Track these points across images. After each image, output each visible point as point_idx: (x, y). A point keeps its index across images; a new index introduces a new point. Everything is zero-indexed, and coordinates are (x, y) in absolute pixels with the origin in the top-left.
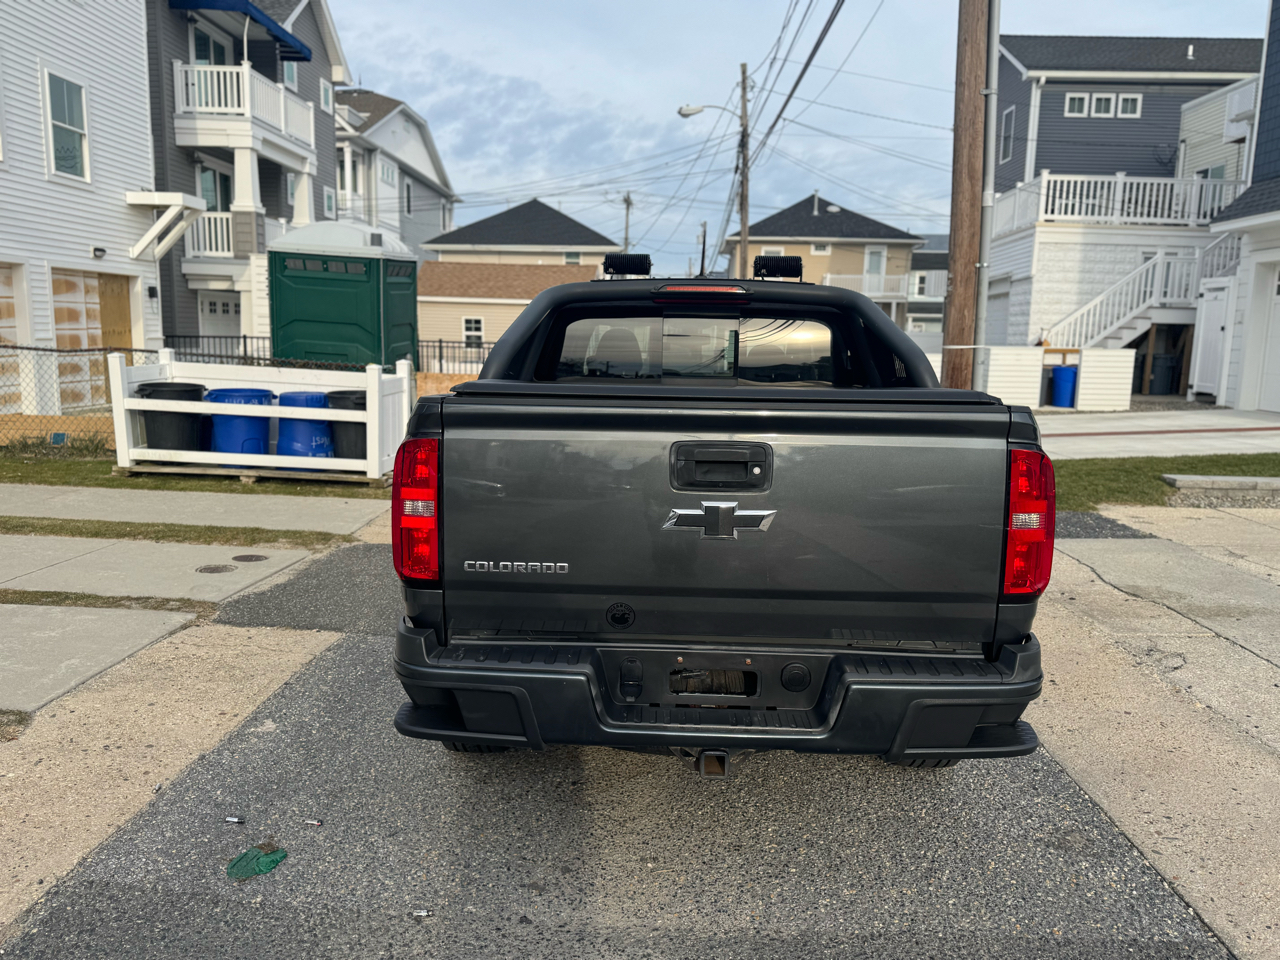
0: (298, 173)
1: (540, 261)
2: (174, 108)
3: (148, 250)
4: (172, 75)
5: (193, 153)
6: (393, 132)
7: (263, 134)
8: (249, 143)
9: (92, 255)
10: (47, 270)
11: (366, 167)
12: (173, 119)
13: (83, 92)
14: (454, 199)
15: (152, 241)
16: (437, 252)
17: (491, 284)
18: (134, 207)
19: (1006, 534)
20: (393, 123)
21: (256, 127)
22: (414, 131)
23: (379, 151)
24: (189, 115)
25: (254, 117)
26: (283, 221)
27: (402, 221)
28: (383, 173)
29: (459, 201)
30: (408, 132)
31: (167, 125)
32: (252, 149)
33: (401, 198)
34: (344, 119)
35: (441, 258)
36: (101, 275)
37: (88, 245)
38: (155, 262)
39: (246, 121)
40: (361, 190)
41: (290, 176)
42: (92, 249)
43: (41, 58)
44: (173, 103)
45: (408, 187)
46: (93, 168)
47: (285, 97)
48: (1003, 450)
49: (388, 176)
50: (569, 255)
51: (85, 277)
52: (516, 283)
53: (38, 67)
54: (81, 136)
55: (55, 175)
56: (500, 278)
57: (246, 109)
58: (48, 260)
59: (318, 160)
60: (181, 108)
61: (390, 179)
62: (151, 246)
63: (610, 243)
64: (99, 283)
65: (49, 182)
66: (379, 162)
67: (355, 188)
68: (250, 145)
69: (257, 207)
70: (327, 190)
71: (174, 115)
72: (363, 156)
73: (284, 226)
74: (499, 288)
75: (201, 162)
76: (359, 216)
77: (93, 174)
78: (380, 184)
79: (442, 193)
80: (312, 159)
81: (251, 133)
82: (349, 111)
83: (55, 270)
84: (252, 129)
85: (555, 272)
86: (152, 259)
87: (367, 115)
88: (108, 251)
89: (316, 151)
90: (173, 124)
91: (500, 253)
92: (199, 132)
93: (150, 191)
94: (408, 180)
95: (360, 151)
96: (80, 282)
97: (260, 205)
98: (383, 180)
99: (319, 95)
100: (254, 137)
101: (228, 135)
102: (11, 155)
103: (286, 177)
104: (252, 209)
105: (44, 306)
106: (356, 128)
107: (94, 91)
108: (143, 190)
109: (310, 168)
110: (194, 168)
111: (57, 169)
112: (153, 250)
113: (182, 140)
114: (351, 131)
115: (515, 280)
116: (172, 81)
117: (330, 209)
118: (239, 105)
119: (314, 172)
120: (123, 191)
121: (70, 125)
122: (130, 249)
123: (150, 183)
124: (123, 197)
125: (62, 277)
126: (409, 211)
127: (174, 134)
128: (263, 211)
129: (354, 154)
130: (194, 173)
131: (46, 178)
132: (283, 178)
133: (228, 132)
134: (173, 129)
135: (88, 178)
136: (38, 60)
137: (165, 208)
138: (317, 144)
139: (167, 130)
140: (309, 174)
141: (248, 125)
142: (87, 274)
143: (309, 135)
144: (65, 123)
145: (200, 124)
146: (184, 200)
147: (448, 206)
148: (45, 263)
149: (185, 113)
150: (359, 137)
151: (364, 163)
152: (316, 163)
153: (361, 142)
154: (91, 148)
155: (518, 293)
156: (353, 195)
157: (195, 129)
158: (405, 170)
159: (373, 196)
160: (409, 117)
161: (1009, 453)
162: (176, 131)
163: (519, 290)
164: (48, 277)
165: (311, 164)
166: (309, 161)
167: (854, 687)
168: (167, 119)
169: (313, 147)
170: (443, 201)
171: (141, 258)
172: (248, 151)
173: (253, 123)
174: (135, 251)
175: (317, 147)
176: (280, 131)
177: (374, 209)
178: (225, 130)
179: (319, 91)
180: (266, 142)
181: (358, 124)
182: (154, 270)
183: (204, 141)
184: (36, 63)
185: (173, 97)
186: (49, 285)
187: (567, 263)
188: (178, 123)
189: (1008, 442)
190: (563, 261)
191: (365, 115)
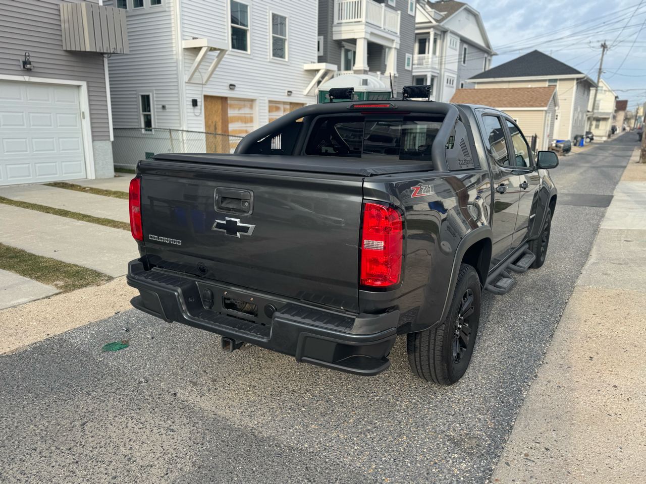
0: (390, 48)
1: (530, 85)
2: (333, 22)
3: (311, 91)
4: (333, 6)
5: (341, 42)
6: (459, 21)
7: (370, 30)
8: (363, 35)
9: (286, 94)
10: (267, 102)
11: (441, 41)
12: (332, 27)
13: (287, 20)
14: (492, 53)
15: (314, 84)
16: (475, 83)
17: (490, 100)
18: (307, 71)
19: (360, 251)
20: (461, 15)
21: (367, 27)
22: (472, 18)
23: (449, 32)
24: (340, 24)
25: (367, 22)
26: (379, 73)
27: (459, 69)
28: (450, 44)
29: (496, 54)
30: (468, 20)
31: (329, 30)
32: (365, 38)
33: (460, 55)
34: (431, 17)
35: (477, 87)
36: (291, 103)
37: (285, 90)
38: (315, 96)
39: (362, 25)
40: (438, 53)
41: (387, 50)
42: (286, 92)
43: (269, 6)
44: (333, 19)
45: (465, 49)
46: (289, 54)
47: (385, 10)
48: (360, 203)
49: (453, 45)
50: (550, 81)
51: (284, 104)
52: (504, 99)
53: (268, 11)
54: (285, 40)
55: (272, 59)
56: (496, 96)
57: (363, 19)
58: (267, 97)
59: (401, 41)
60: (336, 21)
61: (454, 46)
62: (313, 89)
63: (579, 73)
64: (290, 107)
65: (270, 62)
66: (449, 37)
67: (434, 52)
68: (364, 36)
69: (364, 67)
70: (408, 55)
71: (333, 25)
72: (440, 35)
73: (379, 76)
74: (494, 102)
75: (344, 47)
76: (435, 67)
77: (289, 57)
78: (448, 48)
79: (486, 51)
80: (397, 40)
81: (364, 30)
82: (435, 12)
83: (270, 102)
84: (365, 28)
85: (528, 92)
86: (313, 95)
87: (445, 13)
88: (293, 92)
89: (400, 36)
90: (332, 29)
91: (509, 82)
92: (342, 32)
93: (314, 63)
94: (465, 46)
95: (439, 33)
96: (281, 106)
97: (366, 66)
98: (450, 47)
99: (408, 7)
100: (366, 32)
101: (354, 32)
102: (254, 51)
103: (385, 50)
104: (362, 68)
105: (265, 117)
106: (437, 21)
107: (292, 19)
108: (312, 63)
109: (396, 45)
110: (341, 50)
111: (274, 55)
112: (314, 90)
113: (336, 37)
114: (434, 23)
115: (505, 97)
116: (333, 9)
117: (408, 65)
118: (360, 17)
119: (398, 47)
120: (302, 64)
121: (280, 35)
122: (304, 91)
123: (315, 59)
124: (302, 67)
125: (274, 105)
126: (464, 62)
127: (332, 34)
128: (368, 69)
129: (435, 34)
130: (341, 52)
131: (268, 60)
132: (383, 51)
133: (355, 31)
134: (332, 32)
135: (287, 59)
136: (267, 7)
137: (318, 71)
138: (401, 33)
139: (329, 32)
140: (395, 48)
141: (363, 26)
142: (285, 103)
143: (397, 29)
144: (278, 34)
145: (343, 28)
146: (326, 66)
147: (489, 58)
148: (266, 98)
149: (338, 23)
150: (438, 25)
151: (440, 39)
152: (399, 42)
153: (439, 28)
154: (289, 45)
155: (504, 104)
156: (432, 56)
157: (341, 31)
158: (464, 40)
159: (444, 55)
160: (469, 11)
161: (363, 204)
162: (333, 33)
163: (505, 103)
164: (267, 105)
165: (396, 43)
166: (395, 41)
167: (276, 319)
168: (329, 27)
169: (398, 34)
170: (486, 55)
171: (309, 94)
172: (363, 40)
173: (366, 25)
174: (306, 92)
175: (400, 35)
176: (381, 27)
177: (443, 62)
178: (353, 30)
179: (408, 4)
180: (372, 34)
181: (439, 19)
182: (314, 100)
183: (345, 36)
184: (266, 9)
185: (333, 16)
186: (267, 108)
187: (549, 85)
188: (334, 29)
189: (363, 199)
190: (546, 84)
191: (443, 14)
